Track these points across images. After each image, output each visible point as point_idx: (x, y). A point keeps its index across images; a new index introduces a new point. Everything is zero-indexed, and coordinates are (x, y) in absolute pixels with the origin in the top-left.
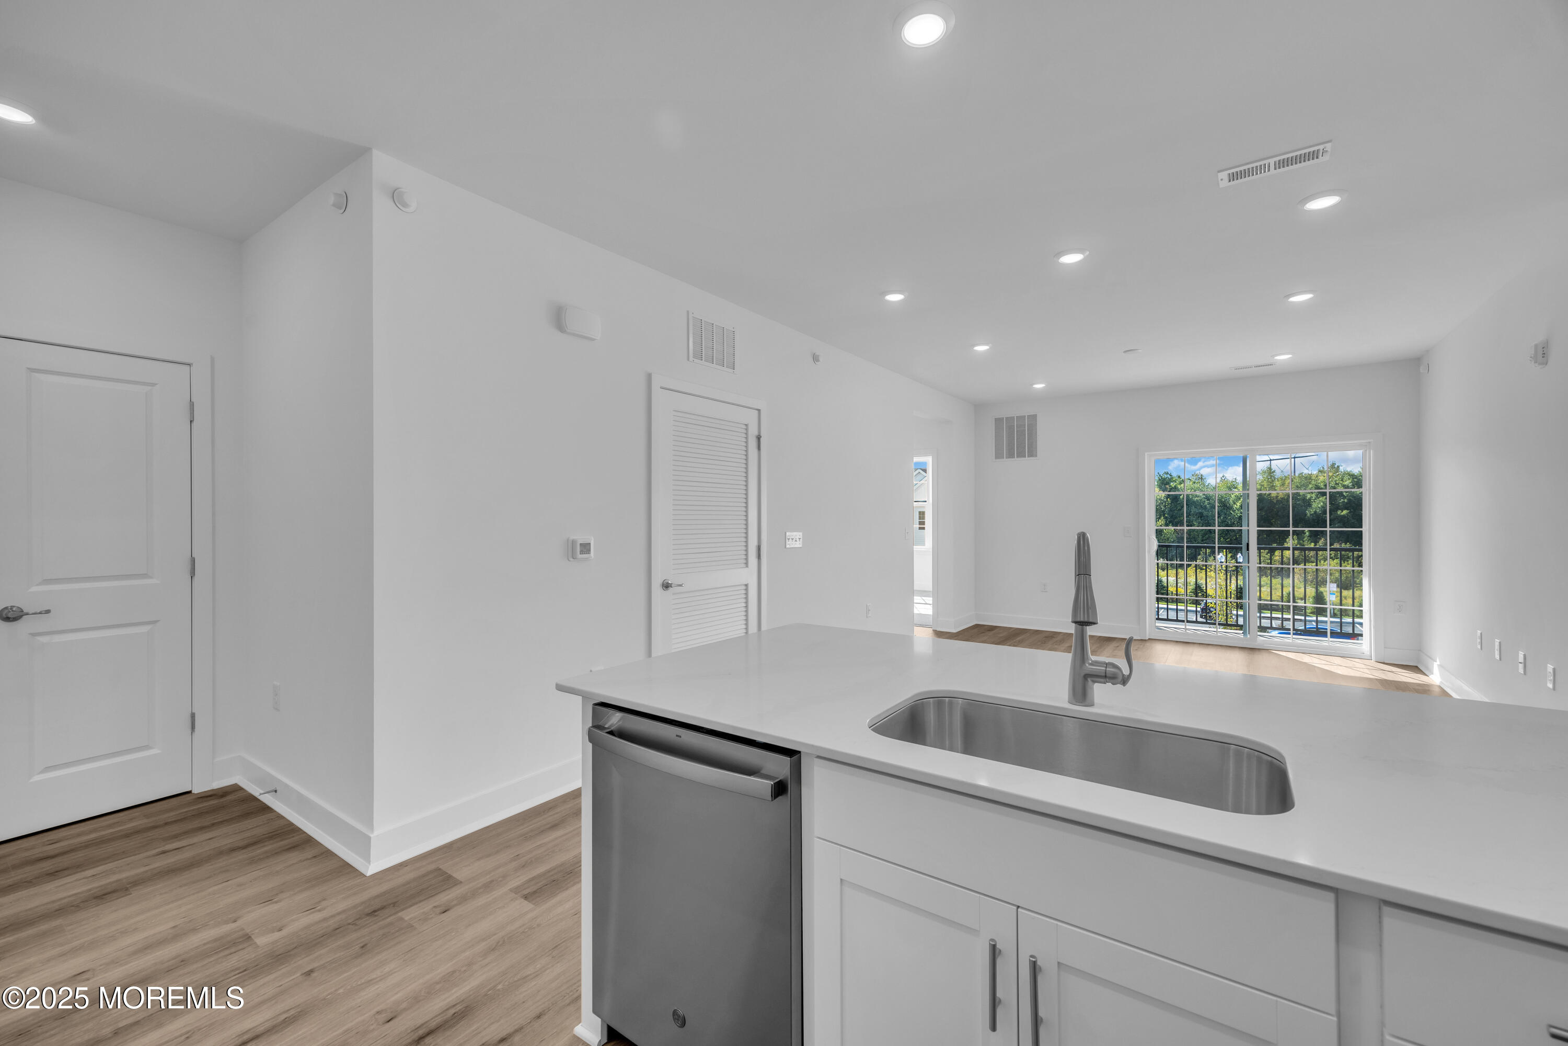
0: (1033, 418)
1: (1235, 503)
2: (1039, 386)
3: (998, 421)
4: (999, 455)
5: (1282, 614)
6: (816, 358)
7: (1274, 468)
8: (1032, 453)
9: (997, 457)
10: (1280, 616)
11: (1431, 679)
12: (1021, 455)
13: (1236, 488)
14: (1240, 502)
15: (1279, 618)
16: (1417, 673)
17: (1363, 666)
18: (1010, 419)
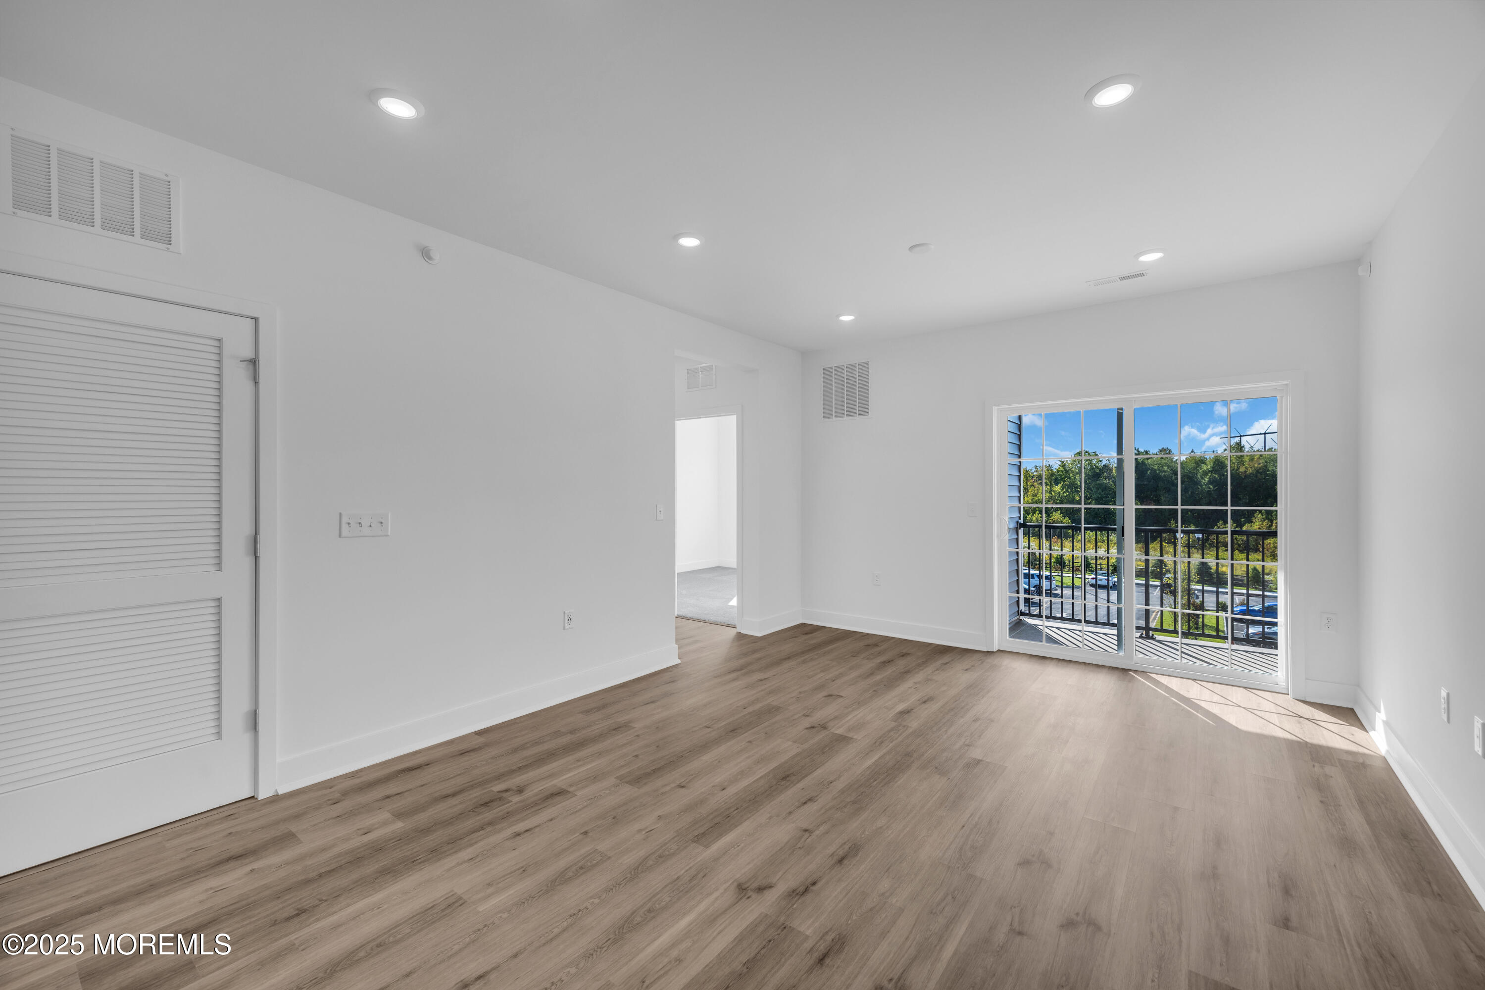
0: (865, 366)
1: (1203, 478)
2: (847, 318)
3: (827, 371)
4: (827, 415)
5: (1248, 590)
6: (426, 253)
7: (1243, 443)
8: (865, 410)
9: (825, 417)
10: (1245, 592)
11: (1371, 738)
12: (851, 413)
13: (1204, 463)
14: (1208, 477)
15: (1243, 594)
16: (1352, 725)
17: (1272, 708)
18: (839, 369)
